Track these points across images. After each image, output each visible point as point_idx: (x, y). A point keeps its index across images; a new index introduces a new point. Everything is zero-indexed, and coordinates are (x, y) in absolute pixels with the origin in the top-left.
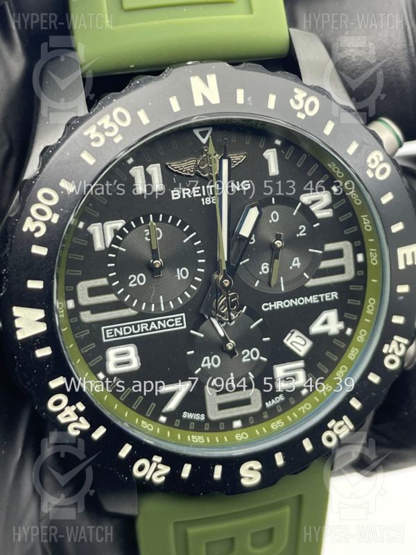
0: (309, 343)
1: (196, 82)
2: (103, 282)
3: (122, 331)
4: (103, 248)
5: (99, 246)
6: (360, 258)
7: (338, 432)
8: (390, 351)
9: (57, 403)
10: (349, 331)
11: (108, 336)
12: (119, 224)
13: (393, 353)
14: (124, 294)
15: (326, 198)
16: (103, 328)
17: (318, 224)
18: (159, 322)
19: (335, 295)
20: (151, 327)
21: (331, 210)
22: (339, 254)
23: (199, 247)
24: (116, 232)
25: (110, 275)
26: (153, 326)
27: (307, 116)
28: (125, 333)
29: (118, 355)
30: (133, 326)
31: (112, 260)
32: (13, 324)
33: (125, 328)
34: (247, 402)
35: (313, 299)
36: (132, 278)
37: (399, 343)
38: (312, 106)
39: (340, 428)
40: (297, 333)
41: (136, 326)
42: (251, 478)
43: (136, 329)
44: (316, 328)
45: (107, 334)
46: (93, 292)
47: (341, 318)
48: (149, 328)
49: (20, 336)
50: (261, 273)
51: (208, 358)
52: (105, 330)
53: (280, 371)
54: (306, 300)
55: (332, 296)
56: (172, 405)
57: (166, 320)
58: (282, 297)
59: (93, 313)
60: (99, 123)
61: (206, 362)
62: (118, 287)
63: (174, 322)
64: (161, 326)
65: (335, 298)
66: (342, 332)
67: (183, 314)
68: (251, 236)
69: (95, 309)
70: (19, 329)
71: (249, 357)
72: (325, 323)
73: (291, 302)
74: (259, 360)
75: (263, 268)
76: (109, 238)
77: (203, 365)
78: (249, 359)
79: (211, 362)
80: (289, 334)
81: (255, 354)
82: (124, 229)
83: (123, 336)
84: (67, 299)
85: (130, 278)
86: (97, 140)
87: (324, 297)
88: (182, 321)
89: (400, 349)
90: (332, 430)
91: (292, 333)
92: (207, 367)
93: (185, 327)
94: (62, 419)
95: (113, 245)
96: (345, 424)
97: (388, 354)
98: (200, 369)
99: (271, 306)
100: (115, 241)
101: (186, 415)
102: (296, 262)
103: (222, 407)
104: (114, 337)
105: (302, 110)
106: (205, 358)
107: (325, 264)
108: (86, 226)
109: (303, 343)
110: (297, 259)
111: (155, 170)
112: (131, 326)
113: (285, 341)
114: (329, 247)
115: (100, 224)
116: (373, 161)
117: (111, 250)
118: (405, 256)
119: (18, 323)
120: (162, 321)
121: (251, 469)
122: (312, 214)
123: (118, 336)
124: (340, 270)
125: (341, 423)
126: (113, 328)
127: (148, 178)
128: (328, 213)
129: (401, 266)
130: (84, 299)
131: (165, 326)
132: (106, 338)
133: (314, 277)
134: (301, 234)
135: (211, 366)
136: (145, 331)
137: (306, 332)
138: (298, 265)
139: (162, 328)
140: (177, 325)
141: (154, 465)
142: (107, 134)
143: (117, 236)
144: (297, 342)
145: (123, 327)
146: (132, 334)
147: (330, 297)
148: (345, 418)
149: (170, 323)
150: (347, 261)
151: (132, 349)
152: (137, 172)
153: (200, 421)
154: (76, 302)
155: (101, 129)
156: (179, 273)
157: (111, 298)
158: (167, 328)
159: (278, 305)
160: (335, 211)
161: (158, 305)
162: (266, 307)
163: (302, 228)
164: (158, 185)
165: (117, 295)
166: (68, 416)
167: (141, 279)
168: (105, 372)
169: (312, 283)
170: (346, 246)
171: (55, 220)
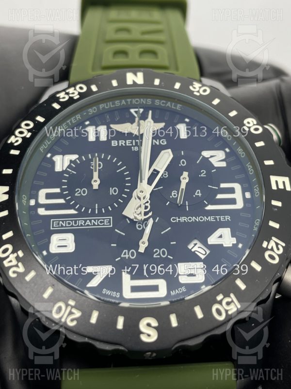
0: (208, 252)
1: (130, 76)
2: (58, 190)
3: (65, 224)
4: (61, 170)
5: (58, 168)
6: (248, 195)
9: (5, 251)
10: (240, 246)
11: (55, 226)
12: (74, 157)
14: (71, 200)
15: (221, 155)
16: (52, 220)
17: (215, 170)
18: (93, 221)
19: (228, 218)
20: (87, 223)
21: (225, 162)
22: (232, 191)
23: (127, 176)
24: (72, 162)
25: (63, 187)
26: (88, 222)
27: (201, 95)
28: (67, 225)
29: (59, 240)
30: (74, 221)
31: (65, 178)
33: (67, 222)
34: (155, 288)
35: (211, 219)
36: (78, 191)
37: (277, 244)
38: (205, 91)
40: (199, 244)
41: (76, 221)
43: (75, 223)
44: (213, 240)
45: (54, 225)
46: (49, 196)
47: (233, 235)
48: (85, 223)
50: (171, 197)
51: (127, 251)
52: (53, 221)
53: (183, 268)
54: (205, 219)
55: (226, 218)
57: (98, 220)
58: (187, 214)
59: (46, 209)
61: (125, 254)
62: (67, 195)
63: (104, 222)
64: (94, 223)
66: (235, 246)
67: (111, 217)
69: (48, 207)
71: (159, 254)
73: (193, 219)
74: (167, 258)
75: (173, 194)
76: (67, 164)
77: (122, 256)
78: (159, 256)
79: (128, 254)
80: (192, 244)
81: (164, 253)
82: (77, 160)
83: (66, 227)
84: (31, 198)
85: (76, 190)
86: (64, 98)
87: (220, 218)
88: (109, 222)
91: (195, 244)
92: (125, 258)
93: (111, 226)
94: (6, 263)
95: (68, 169)
97: (267, 249)
98: (119, 258)
99: (177, 219)
100: (69, 167)
101: (104, 291)
102: (198, 193)
103: (134, 289)
104: (59, 227)
105: (198, 92)
106: (124, 251)
107: (219, 196)
108: (52, 156)
109: (204, 253)
110: (199, 191)
112: (72, 221)
114: (223, 186)
116: (249, 123)
117: (64, 172)
118: (277, 182)
120: (95, 220)
122: (210, 163)
123: (62, 226)
126: (59, 221)
130: (42, 200)
131: (96, 224)
132: (53, 227)
133: (212, 204)
134: (202, 176)
135: (129, 257)
136: (82, 225)
137: (205, 242)
138: (200, 194)
139: (94, 225)
140: (105, 224)
141: (69, 308)
142: (71, 95)
143: (72, 164)
144: (196, 247)
145: (66, 221)
146: (72, 226)
147: (225, 219)
148: (232, 295)
149: (101, 222)
150: (238, 196)
151: (70, 238)
152: (91, 130)
154: (37, 201)
155: (67, 94)
156: (112, 191)
157: (62, 201)
158: (98, 225)
159: (183, 219)
160: (227, 163)
161: (93, 210)
162: (173, 220)
163: (203, 172)
164: (103, 137)
165: (65, 200)
167: (84, 192)
168: (48, 251)
169: (210, 207)
170: (237, 186)
171: (28, 136)
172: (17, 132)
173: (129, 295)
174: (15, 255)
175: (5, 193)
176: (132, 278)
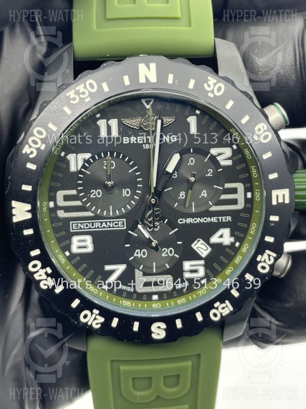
0: (210, 249)
1: (142, 67)
2: (74, 192)
3: (83, 226)
4: (76, 170)
5: (73, 168)
6: (249, 195)
7: (222, 311)
8: (262, 260)
9: (35, 266)
10: (237, 244)
11: (74, 228)
12: (88, 156)
13: (265, 261)
14: (87, 202)
15: (228, 152)
16: (71, 222)
17: (221, 169)
18: (108, 223)
19: (229, 218)
20: (103, 226)
21: (231, 161)
22: (234, 191)
23: (139, 176)
24: (87, 161)
25: (79, 188)
27: (215, 95)
28: (85, 228)
29: (80, 241)
30: (91, 224)
31: (80, 179)
32: (11, 212)
33: (85, 224)
35: (214, 220)
36: (93, 192)
37: (269, 256)
38: (219, 89)
39: (223, 308)
40: (201, 241)
41: (93, 223)
42: (159, 334)
43: (93, 226)
44: (215, 239)
45: (73, 226)
46: (67, 198)
47: (232, 235)
48: (101, 226)
49: (15, 220)
50: (179, 198)
51: (139, 250)
52: (72, 224)
53: (187, 265)
54: (209, 220)
55: (228, 219)
57: (113, 222)
58: (193, 216)
59: (65, 212)
60: (77, 89)
61: (137, 253)
62: (83, 197)
63: (118, 224)
64: (109, 226)
65: (229, 220)
66: (233, 244)
67: (125, 220)
68: (174, 172)
69: (67, 209)
70: (14, 215)
71: (167, 253)
72: (221, 236)
73: (198, 220)
74: (174, 256)
75: (181, 195)
76: (80, 164)
77: (135, 255)
78: (167, 255)
79: (140, 253)
80: (196, 242)
81: (171, 252)
82: (90, 159)
83: (84, 229)
84: (50, 200)
85: (91, 192)
86: (74, 99)
87: (222, 219)
88: (123, 224)
89: (270, 260)
90: (217, 308)
91: (199, 241)
92: (138, 257)
93: (125, 228)
94: (37, 277)
95: (82, 169)
96: (227, 306)
97: (261, 262)
98: (133, 257)
99: (184, 221)
100: (84, 166)
101: (121, 287)
102: (204, 193)
104: (78, 229)
105: (212, 92)
106: (137, 250)
107: (223, 197)
108: (66, 155)
109: (206, 249)
110: (205, 191)
111: (114, 123)
112: (89, 223)
113: (193, 246)
114: (227, 186)
115: (75, 154)
116: (259, 130)
117: (80, 172)
118: (277, 196)
119: (14, 211)
120: (110, 222)
121: (159, 327)
122: (217, 162)
123: (81, 229)
124: (235, 202)
125: (224, 305)
126: (78, 223)
127: (109, 128)
128: (229, 163)
129: (274, 203)
130: (61, 202)
131: (112, 226)
132: (72, 230)
133: (216, 205)
134: (209, 175)
135: (141, 256)
136: (98, 228)
137: (207, 241)
138: (206, 195)
139: (110, 227)
140: (120, 226)
141: (94, 316)
142: (81, 96)
143: (86, 164)
144: (201, 248)
145: (84, 223)
146: (90, 228)
147: (226, 219)
148: (227, 302)
149: (116, 224)
150: (240, 196)
151: (89, 239)
152: (102, 123)
153: (130, 292)
154: (55, 204)
155: (77, 93)
156: (124, 192)
157: (78, 203)
158: (113, 227)
159: (189, 220)
160: (233, 162)
161: (108, 211)
162: (181, 221)
163: (210, 171)
164: (115, 133)
165: (82, 202)
166: (40, 275)
167: (99, 193)
168: (70, 251)
169: (214, 208)
170: (240, 186)
171: (43, 148)
172: (30, 141)
173: (141, 289)
174: (44, 270)
175: (29, 211)
176: (145, 274)
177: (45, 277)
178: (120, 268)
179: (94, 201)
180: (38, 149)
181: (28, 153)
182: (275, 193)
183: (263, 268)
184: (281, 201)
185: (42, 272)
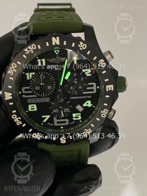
0: (83, 109)
1: (53, 38)
2: (29, 88)
3: (33, 101)
4: (29, 79)
6: (98, 87)
9: (14, 117)
10: (94, 107)
12: (34, 74)
13: (104, 113)
14: (34, 91)
15: (89, 71)
16: (28, 99)
17: (87, 78)
19: (90, 97)
20: (40, 100)
21: (91, 74)
22: (92, 86)
23: (54, 81)
24: (33, 75)
25: (31, 86)
26: (41, 100)
29: (32, 107)
31: (31, 82)
32: (4, 96)
34: (65, 122)
35: (84, 97)
37: (106, 111)
38: (84, 47)
39: (88, 131)
40: (80, 106)
42: (63, 142)
43: (36, 100)
44: (85, 105)
46: (26, 90)
47: (91, 103)
49: (6, 99)
50: (70, 89)
53: (74, 115)
54: (82, 97)
56: (45, 121)
57: (44, 99)
58: (76, 96)
59: (26, 95)
60: (28, 48)
62: (33, 89)
66: (92, 107)
67: (49, 98)
68: (68, 79)
69: (26, 94)
70: (6, 97)
72: (87, 104)
73: (78, 97)
74: (69, 112)
76: (31, 77)
78: (66, 111)
80: (77, 106)
81: (68, 110)
84: (19, 91)
85: (36, 87)
86: (27, 52)
87: (87, 97)
88: (48, 100)
89: (106, 112)
90: (86, 131)
91: (79, 106)
92: (54, 112)
94: (15, 120)
96: (90, 131)
97: (102, 113)
100: (32, 78)
101: (48, 124)
103: (58, 123)
105: (82, 48)
106: (54, 110)
107: (88, 88)
108: (25, 73)
109: (81, 108)
110: (81, 86)
111: (44, 60)
112: (35, 99)
113: (76, 107)
114: (89, 84)
115: (29, 73)
116: (101, 62)
117: (31, 80)
118: (108, 88)
119: (5, 96)
121: (63, 139)
122: (85, 75)
123: (32, 102)
124: (92, 90)
125: (88, 130)
126: (31, 100)
127: (42, 62)
128: (90, 75)
129: (107, 90)
130: (24, 92)
132: (29, 102)
133: (85, 91)
134: (82, 80)
135: (56, 112)
136: (39, 101)
137: (82, 106)
138: (81, 88)
139: (43, 101)
142: (30, 51)
144: (79, 108)
145: (33, 99)
146: (35, 101)
148: (89, 129)
149: (46, 100)
150: (94, 88)
151: (35, 106)
152: (39, 61)
153: (52, 126)
154: (22, 92)
155: (28, 49)
156: (49, 87)
157: (30, 92)
159: (74, 98)
161: (42, 95)
162: (71, 98)
163: (82, 78)
164: (44, 64)
165: (32, 91)
166: (17, 120)
167: (39, 88)
168: (28, 110)
169: (84, 93)
170: (94, 84)
171: (16, 71)
172: (11, 68)
173: (56, 124)
174: (18, 118)
175: (11, 96)
176: (58, 119)
177: (18, 121)
178: (48, 117)
179: (37, 91)
180: (14, 72)
181: (10, 73)
182: (107, 86)
183: (104, 115)
184: (110, 90)
185: (17, 119)
